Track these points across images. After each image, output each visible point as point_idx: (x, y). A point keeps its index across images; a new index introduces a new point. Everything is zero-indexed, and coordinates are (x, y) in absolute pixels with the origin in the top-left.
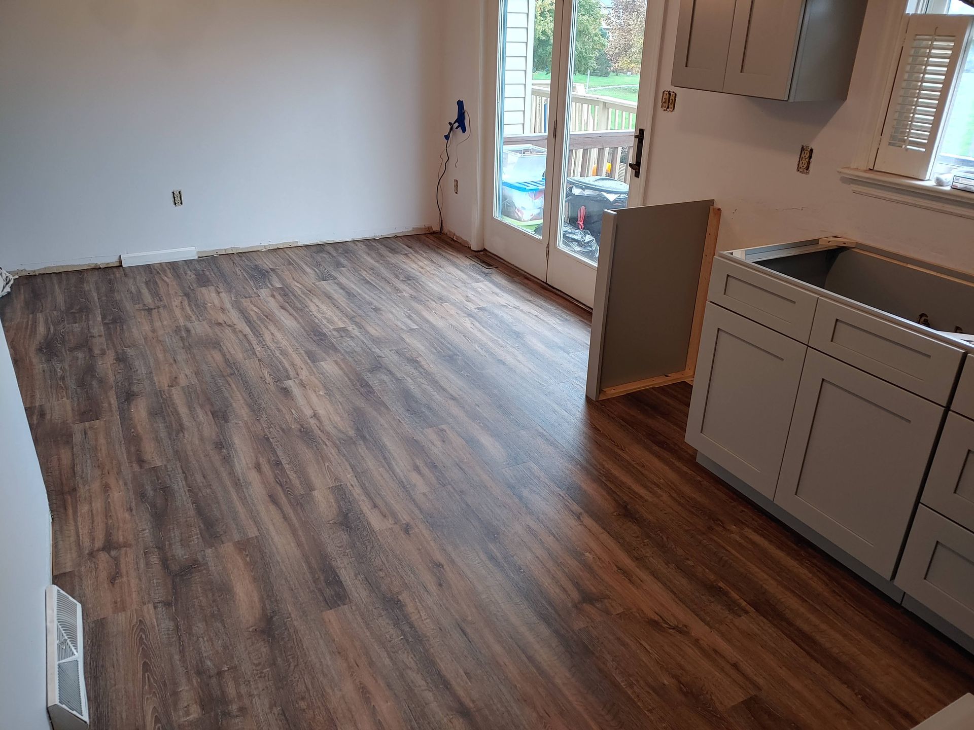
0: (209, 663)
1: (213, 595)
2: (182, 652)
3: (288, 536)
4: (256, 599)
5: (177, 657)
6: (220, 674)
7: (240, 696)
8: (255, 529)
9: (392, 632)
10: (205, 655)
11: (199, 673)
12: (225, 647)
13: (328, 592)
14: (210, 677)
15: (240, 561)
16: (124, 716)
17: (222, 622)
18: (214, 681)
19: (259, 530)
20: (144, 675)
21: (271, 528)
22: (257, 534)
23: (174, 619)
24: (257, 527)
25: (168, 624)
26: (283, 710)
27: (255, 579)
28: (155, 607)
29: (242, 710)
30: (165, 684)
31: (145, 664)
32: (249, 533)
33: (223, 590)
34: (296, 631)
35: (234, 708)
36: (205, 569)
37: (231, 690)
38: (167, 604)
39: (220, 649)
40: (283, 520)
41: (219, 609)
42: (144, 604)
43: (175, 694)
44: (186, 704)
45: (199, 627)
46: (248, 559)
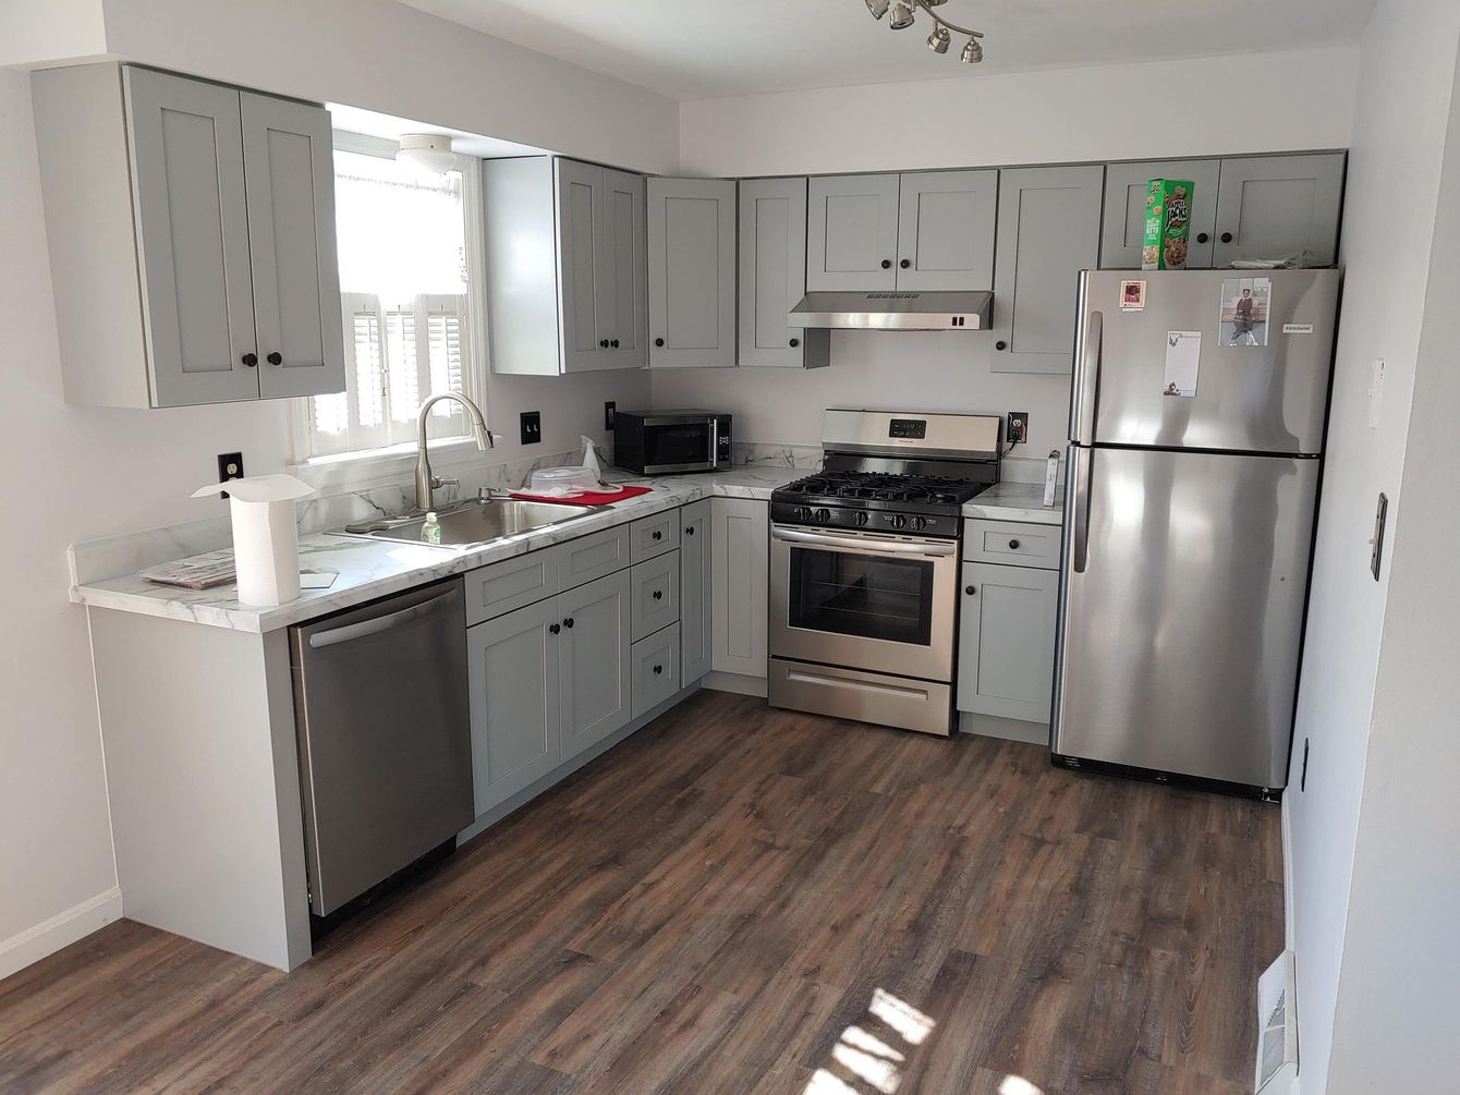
0: (1126, 978)
1: (1085, 1032)
2: (1148, 1000)
3: (945, 1044)
4: (1041, 1002)
5: (1155, 998)
6: (1120, 965)
7: (1112, 944)
8: (976, 1077)
9: (945, 913)
10: (1126, 986)
11: (1139, 975)
12: (1102, 981)
13: (962, 968)
14: (1130, 968)
15: (1028, 1051)
16: (1222, 982)
17: (1092, 1002)
18: (1129, 962)
19: (973, 1073)
20: (1195, 1001)
21: (955, 1067)
22: (979, 1069)
23: (1143, 1032)
24: (972, 1078)
25: (1154, 1033)
26: (1083, 917)
27: (1027, 1023)
28: (1160, 1057)
29: (1115, 933)
30: (1176, 984)
31: (1191, 1009)
32: (989, 1077)
33: (1069, 1030)
34: (1026, 956)
35: (1121, 938)
36: (1077, 1066)
37: (1117, 950)
38: (1143, 1052)
39: (1108, 981)
40: (931, 1067)
41: (1088, 1015)
42: (1171, 1068)
43: (1169, 972)
44: (1163, 961)
45: (1119, 1011)
46: (1017, 1048)
